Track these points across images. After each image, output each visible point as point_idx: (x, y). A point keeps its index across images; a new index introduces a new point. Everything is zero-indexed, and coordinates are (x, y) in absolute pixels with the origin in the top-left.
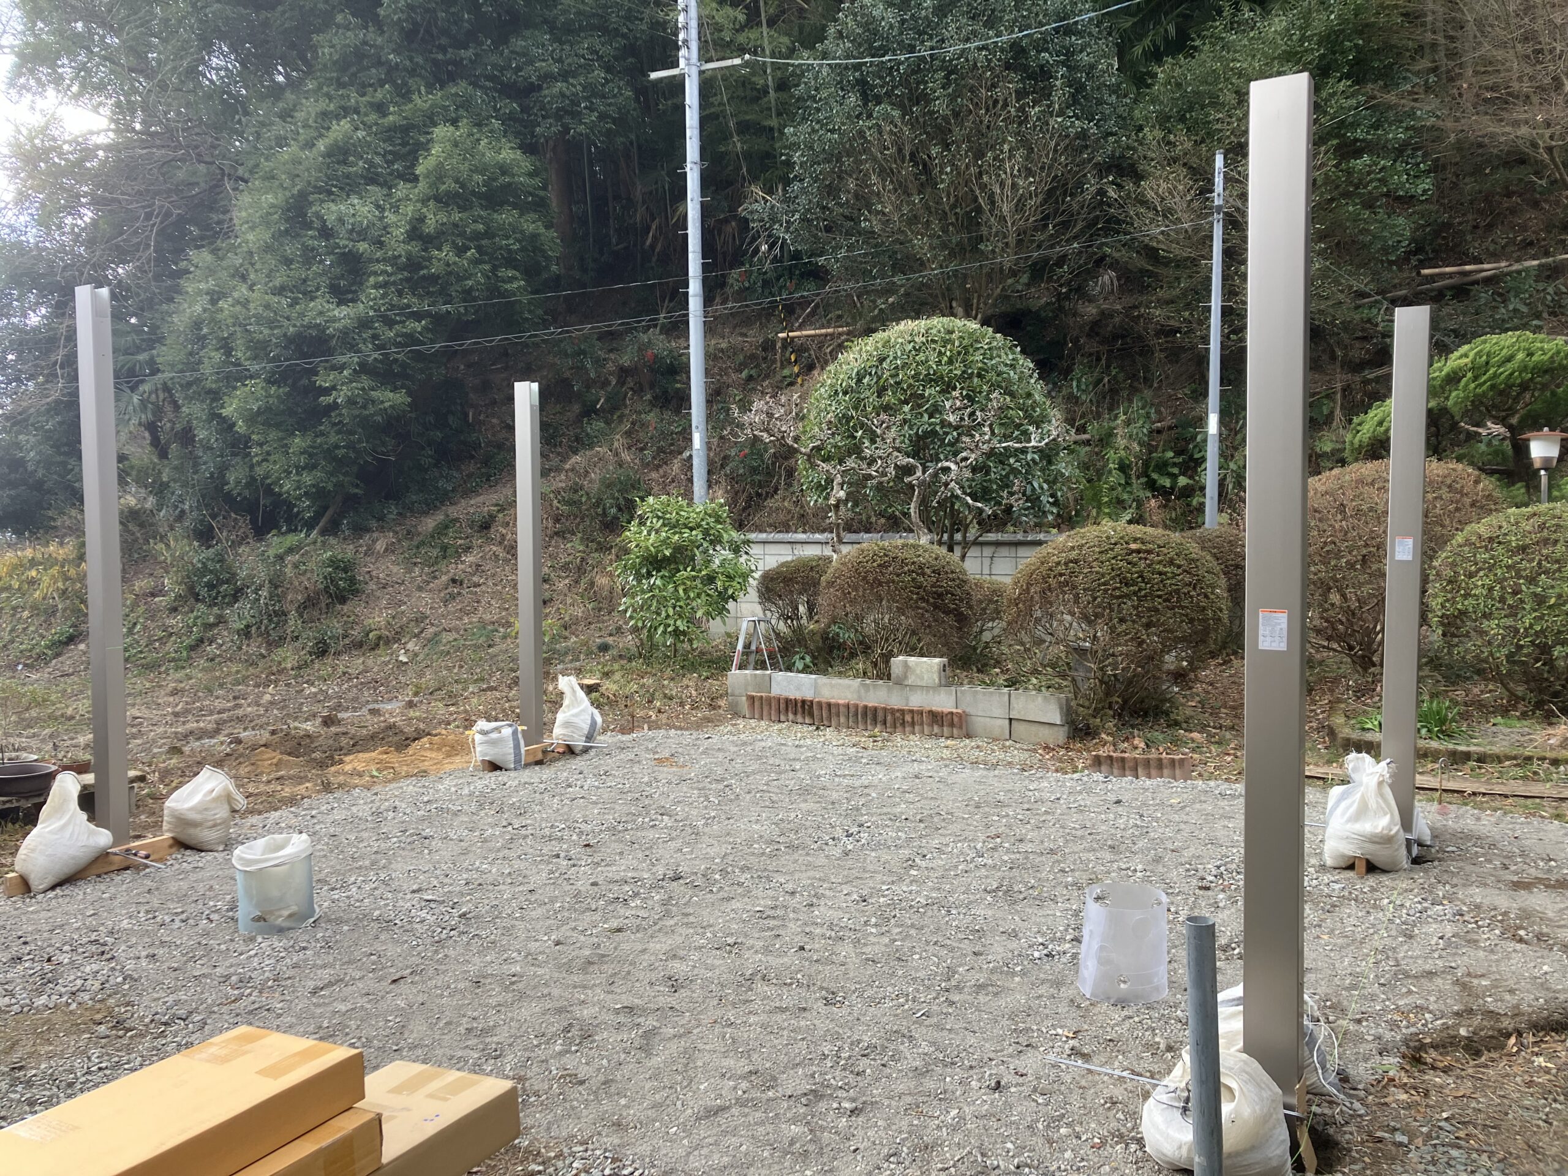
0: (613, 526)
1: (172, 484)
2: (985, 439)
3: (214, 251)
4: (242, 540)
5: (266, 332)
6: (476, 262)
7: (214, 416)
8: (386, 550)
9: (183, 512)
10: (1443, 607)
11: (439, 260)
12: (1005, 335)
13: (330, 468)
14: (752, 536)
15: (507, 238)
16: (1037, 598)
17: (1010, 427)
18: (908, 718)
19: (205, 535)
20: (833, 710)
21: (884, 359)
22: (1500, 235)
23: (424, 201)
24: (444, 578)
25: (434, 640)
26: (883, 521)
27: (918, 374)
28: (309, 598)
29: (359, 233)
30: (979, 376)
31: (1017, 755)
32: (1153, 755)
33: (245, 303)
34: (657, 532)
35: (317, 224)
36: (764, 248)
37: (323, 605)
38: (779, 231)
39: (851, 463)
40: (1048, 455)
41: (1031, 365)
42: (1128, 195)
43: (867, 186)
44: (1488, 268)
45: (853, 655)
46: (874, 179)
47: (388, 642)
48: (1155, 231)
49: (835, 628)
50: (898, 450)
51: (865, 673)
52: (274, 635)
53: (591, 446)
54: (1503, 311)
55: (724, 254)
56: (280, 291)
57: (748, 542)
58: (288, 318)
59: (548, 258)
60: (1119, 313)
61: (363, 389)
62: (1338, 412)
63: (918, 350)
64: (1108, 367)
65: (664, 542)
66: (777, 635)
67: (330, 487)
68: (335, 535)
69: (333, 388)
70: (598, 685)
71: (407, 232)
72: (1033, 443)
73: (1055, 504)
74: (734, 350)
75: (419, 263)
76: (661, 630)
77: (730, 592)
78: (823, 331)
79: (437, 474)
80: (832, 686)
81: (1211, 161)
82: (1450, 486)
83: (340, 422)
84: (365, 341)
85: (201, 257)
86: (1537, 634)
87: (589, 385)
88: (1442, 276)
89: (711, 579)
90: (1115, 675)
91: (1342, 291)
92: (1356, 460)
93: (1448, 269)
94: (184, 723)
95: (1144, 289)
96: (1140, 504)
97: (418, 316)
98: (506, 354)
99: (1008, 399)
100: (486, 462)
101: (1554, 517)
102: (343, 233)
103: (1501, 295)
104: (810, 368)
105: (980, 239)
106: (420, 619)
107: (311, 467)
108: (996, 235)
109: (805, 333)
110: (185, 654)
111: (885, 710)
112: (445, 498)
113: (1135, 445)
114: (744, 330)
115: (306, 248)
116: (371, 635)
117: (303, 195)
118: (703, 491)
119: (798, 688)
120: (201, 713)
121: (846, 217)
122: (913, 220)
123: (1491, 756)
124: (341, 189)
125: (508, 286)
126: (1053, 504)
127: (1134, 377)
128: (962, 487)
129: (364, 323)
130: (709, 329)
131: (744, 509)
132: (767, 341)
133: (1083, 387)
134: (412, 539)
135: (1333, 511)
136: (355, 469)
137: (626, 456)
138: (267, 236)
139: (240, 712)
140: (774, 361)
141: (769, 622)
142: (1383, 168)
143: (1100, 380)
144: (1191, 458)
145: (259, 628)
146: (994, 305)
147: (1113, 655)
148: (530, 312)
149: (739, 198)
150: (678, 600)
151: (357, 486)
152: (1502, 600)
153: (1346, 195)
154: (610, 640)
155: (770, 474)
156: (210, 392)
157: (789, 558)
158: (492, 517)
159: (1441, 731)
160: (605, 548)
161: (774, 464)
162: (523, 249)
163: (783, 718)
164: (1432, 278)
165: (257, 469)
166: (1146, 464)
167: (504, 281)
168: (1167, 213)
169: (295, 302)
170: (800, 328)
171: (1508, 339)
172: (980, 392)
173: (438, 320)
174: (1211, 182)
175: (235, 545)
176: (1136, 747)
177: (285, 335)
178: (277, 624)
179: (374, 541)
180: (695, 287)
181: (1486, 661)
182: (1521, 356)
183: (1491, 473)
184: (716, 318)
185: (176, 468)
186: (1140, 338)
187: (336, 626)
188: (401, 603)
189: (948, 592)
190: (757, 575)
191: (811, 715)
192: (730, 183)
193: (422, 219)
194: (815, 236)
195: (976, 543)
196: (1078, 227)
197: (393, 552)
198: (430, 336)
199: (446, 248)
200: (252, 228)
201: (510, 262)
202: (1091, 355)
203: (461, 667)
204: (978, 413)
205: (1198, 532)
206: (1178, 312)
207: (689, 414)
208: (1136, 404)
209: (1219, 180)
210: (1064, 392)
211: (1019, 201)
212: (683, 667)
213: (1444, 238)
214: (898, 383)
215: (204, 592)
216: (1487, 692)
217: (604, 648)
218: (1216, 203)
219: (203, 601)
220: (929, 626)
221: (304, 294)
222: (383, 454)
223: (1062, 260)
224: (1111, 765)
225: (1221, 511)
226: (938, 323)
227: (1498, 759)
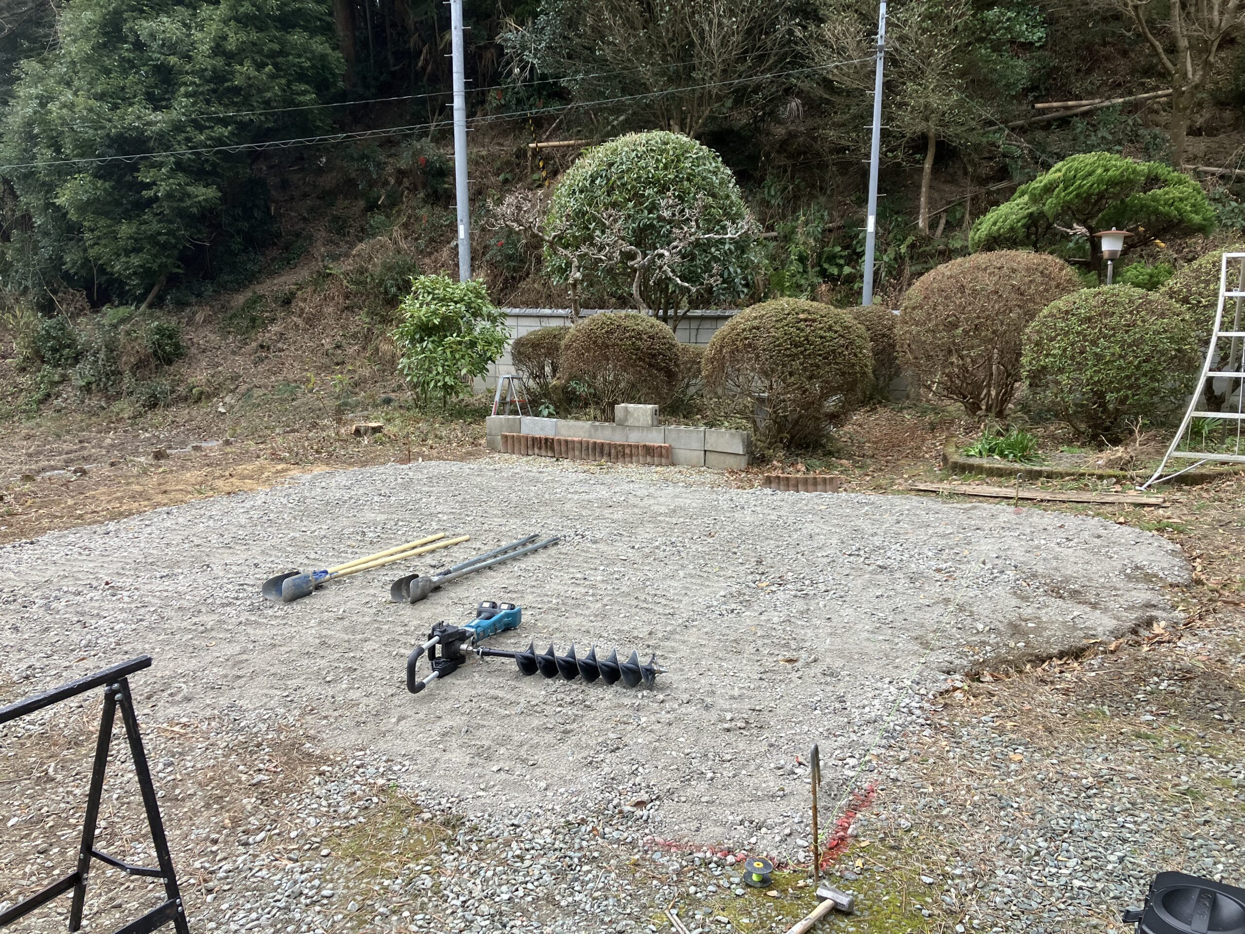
0: (393, 302)
1: (15, 263)
2: (693, 232)
3: (42, 61)
4: (80, 312)
5: (91, 131)
6: (272, 77)
7: (49, 205)
8: (204, 321)
9: (26, 287)
10: (1031, 363)
11: (242, 73)
12: (710, 146)
13: (154, 251)
14: (506, 310)
15: (300, 56)
16: (727, 356)
17: (711, 222)
18: (627, 451)
19: (47, 308)
20: (570, 446)
21: (613, 164)
22: (1096, 78)
23: (226, 22)
24: (254, 344)
25: (247, 394)
26: (614, 300)
27: (639, 177)
28: (140, 360)
29: (169, 48)
30: (688, 179)
31: (709, 477)
32: (811, 475)
33: (71, 106)
34: (427, 304)
35: (131, 39)
36: (517, 71)
37: (153, 366)
38: (528, 57)
39: (584, 249)
40: (741, 245)
41: (730, 172)
42: (811, 36)
43: (601, 20)
44: (1086, 104)
45: (586, 405)
46: (606, 14)
47: (209, 397)
48: (831, 65)
49: (573, 384)
50: (623, 239)
51: (595, 418)
52: (112, 392)
53: (374, 236)
54: (1093, 138)
55: (484, 75)
56: (100, 97)
57: (505, 315)
58: (110, 120)
59: (334, 75)
60: (802, 133)
61: (179, 184)
62: (967, 216)
63: (640, 158)
64: (793, 177)
65: (434, 313)
66: (528, 389)
67: (155, 267)
68: (161, 308)
69: (154, 183)
70: (381, 427)
71: (211, 48)
72: (729, 235)
73: (747, 285)
74: (492, 158)
75: (224, 76)
76: (432, 384)
77: (489, 354)
78: (566, 143)
79: (245, 258)
80: (569, 427)
81: (876, 9)
82: (1042, 273)
83: (162, 212)
84: (179, 143)
85: (29, 66)
86: (1095, 383)
87: (371, 184)
88: (1050, 109)
89: (473, 344)
90: (785, 417)
91: (973, 119)
92: (976, 251)
93: (1055, 104)
94: (37, 462)
95: (823, 114)
96: (813, 287)
97: (224, 122)
98: (302, 158)
99: (711, 199)
100: (287, 248)
101: (1113, 295)
102: (154, 45)
103: (1093, 126)
104: (555, 173)
105: (693, 68)
106: (235, 378)
107: (137, 250)
108: (706, 65)
109: (551, 144)
110: (34, 406)
111: (610, 445)
112: (252, 278)
113: (812, 241)
114: (501, 141)
115: (123, 59)
116: (194, 391)
117: (117, 12)
118: (468, 274)
119: (542, 429)
120: (51, 453)
121: (585, 47)
122: (637, 50)
123: (1056, 473)
124: (151, 7)
125: (301, 98)
126: (744, 286)
127: (813, 186)
128: (673, 271)
129: (178, 128)
130: (471, 138)
131: (502, 290)
132: (519, 150)
133: (773, 193)
134: (226, 312)
135: (955, 290)
136: (176, 252)
137: (403, 245)
138: (87, 48)
139: (86, 453)
140: (526, 167)
141: (520, 379)
142: (1009, 19)
143: (785, 188)
144: (854, 252)
145: (98, 385)
146: (704, 124)
147: (784, 401)
148: (321, 120)
149: (496, 28)
150: (446, 360)
151: (179, 267)
152: (1073, 358)
153: (981, 40)
154: (392, 395)
155: (522, 261)
156: (44, 184)
157: (537, 329)
158: (293, 294)
159: (1023, 456)
160: (386, 320)
161: (525, 252)
162: (313, 67)
163: (530, 452)
164: (1043, 111)
165: (90, 251)
166: (819, 256)
167: (298, 94)
168: (841, 51)
169: (115, 107)
170: (547, 140)
171: (1091, 157)
172: (689, 193)
173: (242, 127)
174: (876, 26)
175: (74, 316)
176: (800, 470)
177: (108, 135)
178: (114, 381)
179: (194, 314)
180: (458, 102)
181: (1059, 404)
182: (1099, 171)
183: (1073, 264)
184: (477, 130)
185: (18, 250)
186: (818, 154)
187: (166, 384)
188: (218, 365)
189: (660, 354)
190: (511, 342)
191: (552, 449)
192: (489, 16)
193: (225, 38)
194: (558, 62)
195: (684, 317)
196: (771, 61)
197: (210, 322)
198: (235, 140)
199: (247, 63)
200: (75, 41)
201: (302, 77)
202: (779, 167)
203: (270, 416)
204: (687, 210)
205: (855, 309)
206: (848, 133)
207: (455, 209)
208: (813, 207)
209: (882, 24)
210: (758, 197)
211: (724, 37)
212: (451, 415)
213: (1054, 79)
214: (624, 185)
215: (48, 355)
216: (1059, 429)
217: (388, 401)
218: (880, 43)
219: (48, 363)
220: (645, 380)
221: (123, 100)
222: (200, 240)
223: (757, 89)
224: (779, 483)
225: (874, 293)
226: (657, 135)
227: (1061, 475)
